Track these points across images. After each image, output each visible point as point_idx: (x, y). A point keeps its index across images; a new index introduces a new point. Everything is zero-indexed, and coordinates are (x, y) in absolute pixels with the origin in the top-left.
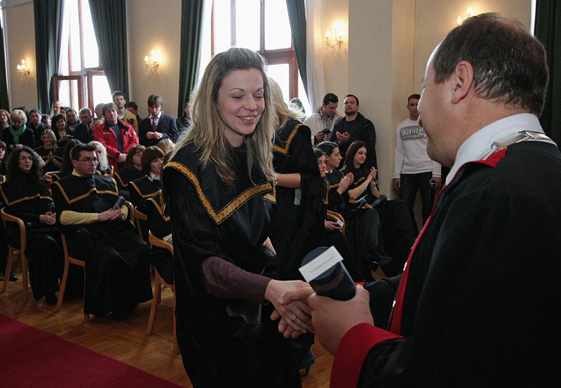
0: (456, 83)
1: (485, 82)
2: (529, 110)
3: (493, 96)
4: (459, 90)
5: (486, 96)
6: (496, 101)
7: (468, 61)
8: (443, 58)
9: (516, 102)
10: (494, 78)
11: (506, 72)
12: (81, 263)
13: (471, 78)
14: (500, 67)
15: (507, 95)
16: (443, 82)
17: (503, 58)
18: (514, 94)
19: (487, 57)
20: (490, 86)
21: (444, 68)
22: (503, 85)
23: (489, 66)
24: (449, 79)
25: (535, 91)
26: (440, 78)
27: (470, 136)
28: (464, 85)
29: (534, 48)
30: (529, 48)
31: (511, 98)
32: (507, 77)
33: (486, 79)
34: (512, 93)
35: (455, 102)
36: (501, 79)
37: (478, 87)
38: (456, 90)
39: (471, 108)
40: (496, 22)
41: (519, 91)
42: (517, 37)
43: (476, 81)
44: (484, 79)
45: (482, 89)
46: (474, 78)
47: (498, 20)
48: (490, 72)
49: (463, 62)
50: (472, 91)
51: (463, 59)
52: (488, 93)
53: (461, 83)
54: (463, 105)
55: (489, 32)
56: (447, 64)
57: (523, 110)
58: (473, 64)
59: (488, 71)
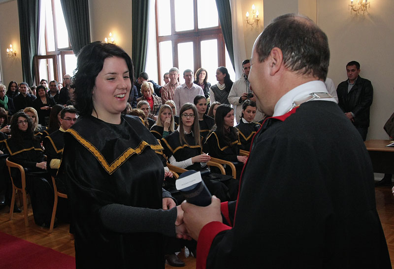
0: (272, 62)
1: (290, 60)
2: (318, 78)
3: (296, 70)
4: (274, 67)
5: (291, 70)
6: (298, 73)
7: (278, 47)
8: (262, 45)
9: (309, 73)
10: (296, 58)
11: (303, 53)
12: (65, 196)
13: (281, 58)
14: (299, 51)
15: (304, 68)
16: (264, 61)
17: (300, 44)
18: (308, 68)
19: (290, 44)
20: (294, 63)
21: (263, 52)
22: (301, 62)
23: (292, 50)
24: (267, 59)
25: (322, 64)
26: (261, 59)
27: (281, 97)
28: (277, 64)
29: (319, 36)
30: (317, 36)
31: (306, 71)
32: (304, 56)
33: (291, 59)
34: (307, 67)
35: (272, 75)
36: (300, 59)
37: (286, 64)
38: (272, 67)
39: (282, 78)
40: (295, 20)
41: (312, 65)
42: (308, 30)
43: (284, 60)
44: (289, 59)
45: (289, 65)
46: (283, 58)
47: (296, 18)
48: (293, 54)
49: (276, 48)
50: (282, 67)
51: (276, 46)
52: (292, 68)
53: (275, 62)
54: (277, 77)
55: (290, 27)
56: (265, 49)
57: (314, 79)
58: (282, 49)
59: (292, 53)
